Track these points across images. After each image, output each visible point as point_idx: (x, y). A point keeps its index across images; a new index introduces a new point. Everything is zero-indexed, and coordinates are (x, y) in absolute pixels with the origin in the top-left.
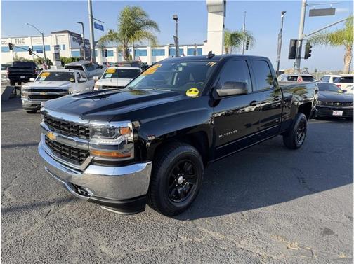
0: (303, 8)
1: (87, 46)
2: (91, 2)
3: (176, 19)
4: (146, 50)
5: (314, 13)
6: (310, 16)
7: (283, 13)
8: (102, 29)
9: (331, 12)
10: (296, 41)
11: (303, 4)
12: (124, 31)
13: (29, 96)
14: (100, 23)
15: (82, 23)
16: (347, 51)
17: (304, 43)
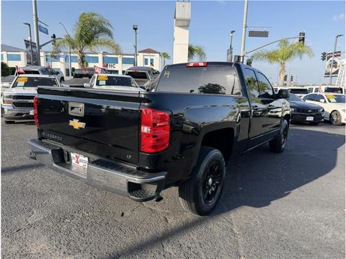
0: (244, 29)
1: (34, 50)
2: (35, 2)
3: (135, 29)
4: (97, 57)
5: (252, 34)
6: (249, 36)
7: (232, 32)
8: (47, 33)
9: (265, 34)
10: (239, 57)
11: (244, 26)
12: (81, 37)
13: (14, 103)
14: (45, 26)
15: (29, 25)
16: (280, 68)
17: (246, 59)
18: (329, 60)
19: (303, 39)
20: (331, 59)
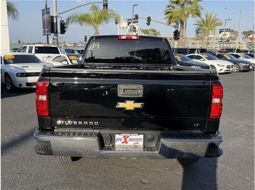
10: (52, 18)
18: (129, 26)
19: (107, 5)
20: (131, 24)
